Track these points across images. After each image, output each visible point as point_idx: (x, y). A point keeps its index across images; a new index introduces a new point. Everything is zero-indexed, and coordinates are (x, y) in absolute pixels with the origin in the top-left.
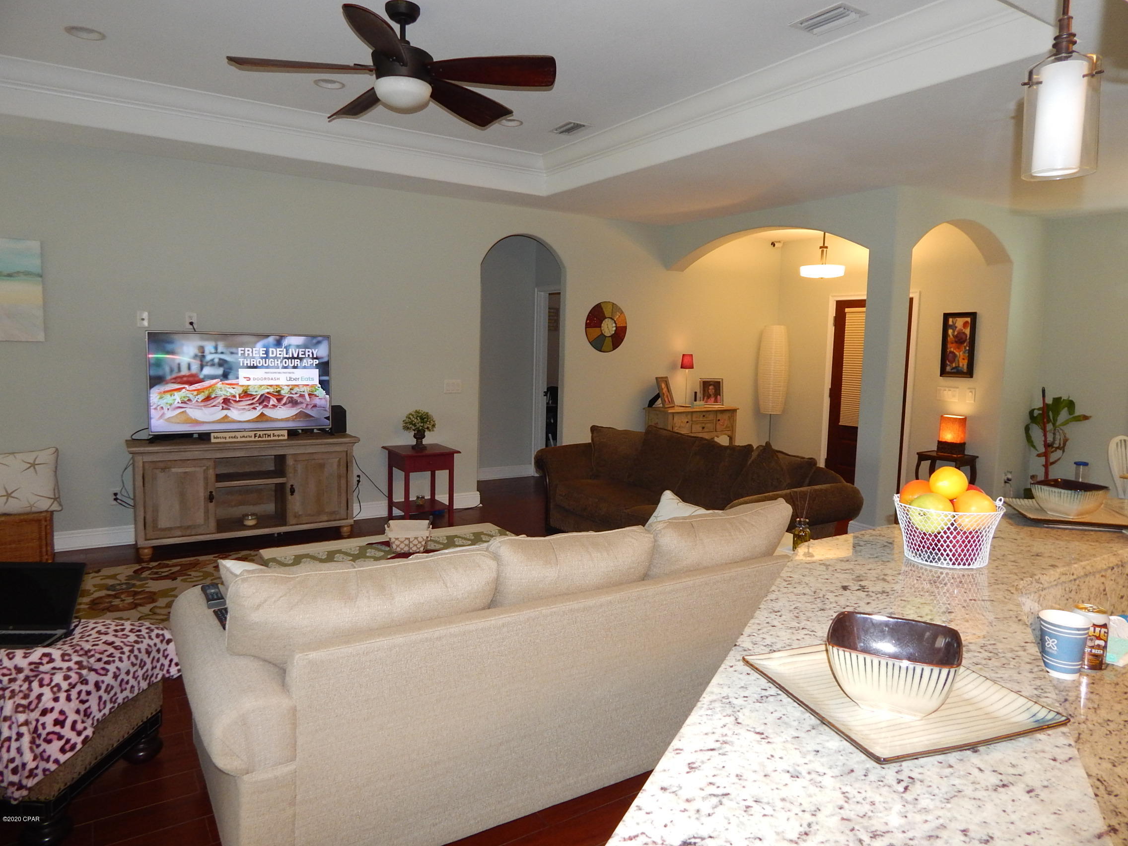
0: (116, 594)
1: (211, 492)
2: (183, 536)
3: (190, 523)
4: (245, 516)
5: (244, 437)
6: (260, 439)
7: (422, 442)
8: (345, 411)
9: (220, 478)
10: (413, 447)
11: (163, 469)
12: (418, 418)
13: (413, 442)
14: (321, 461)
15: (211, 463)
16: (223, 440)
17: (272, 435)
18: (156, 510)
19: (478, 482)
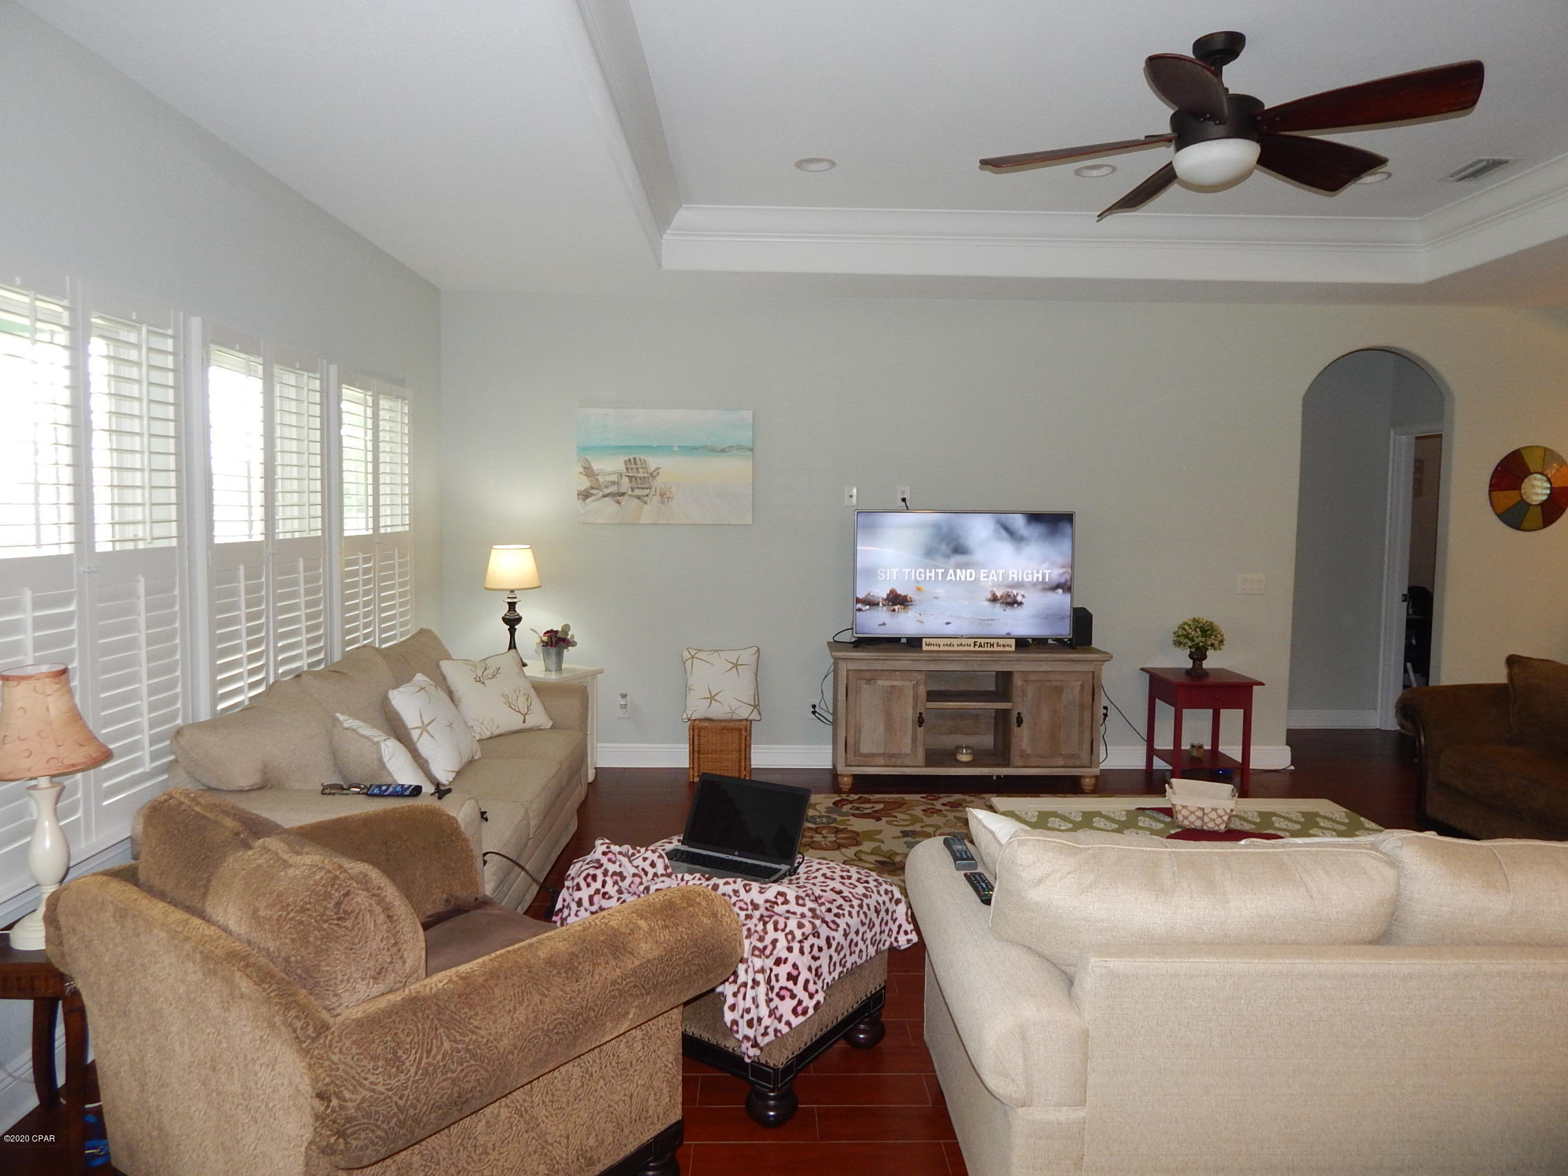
0: (817, 828)
1: (921, 714)
2: (886, 766)
3: (895, 751)
4: (958, 748)
5: (961, 645)
6: (981, 649)
7: (1201, 665)
8: (1092, 616)
9: (932, 696)
10: (1188, 672)
11: (869, 681)
12: (1198, 630)
13: (1189, 664)
14: (1058, 684)
15: (921, 677)
16: (936, 648)
17: (995, 645)
18: (858, 731)
19: (1288, 731)
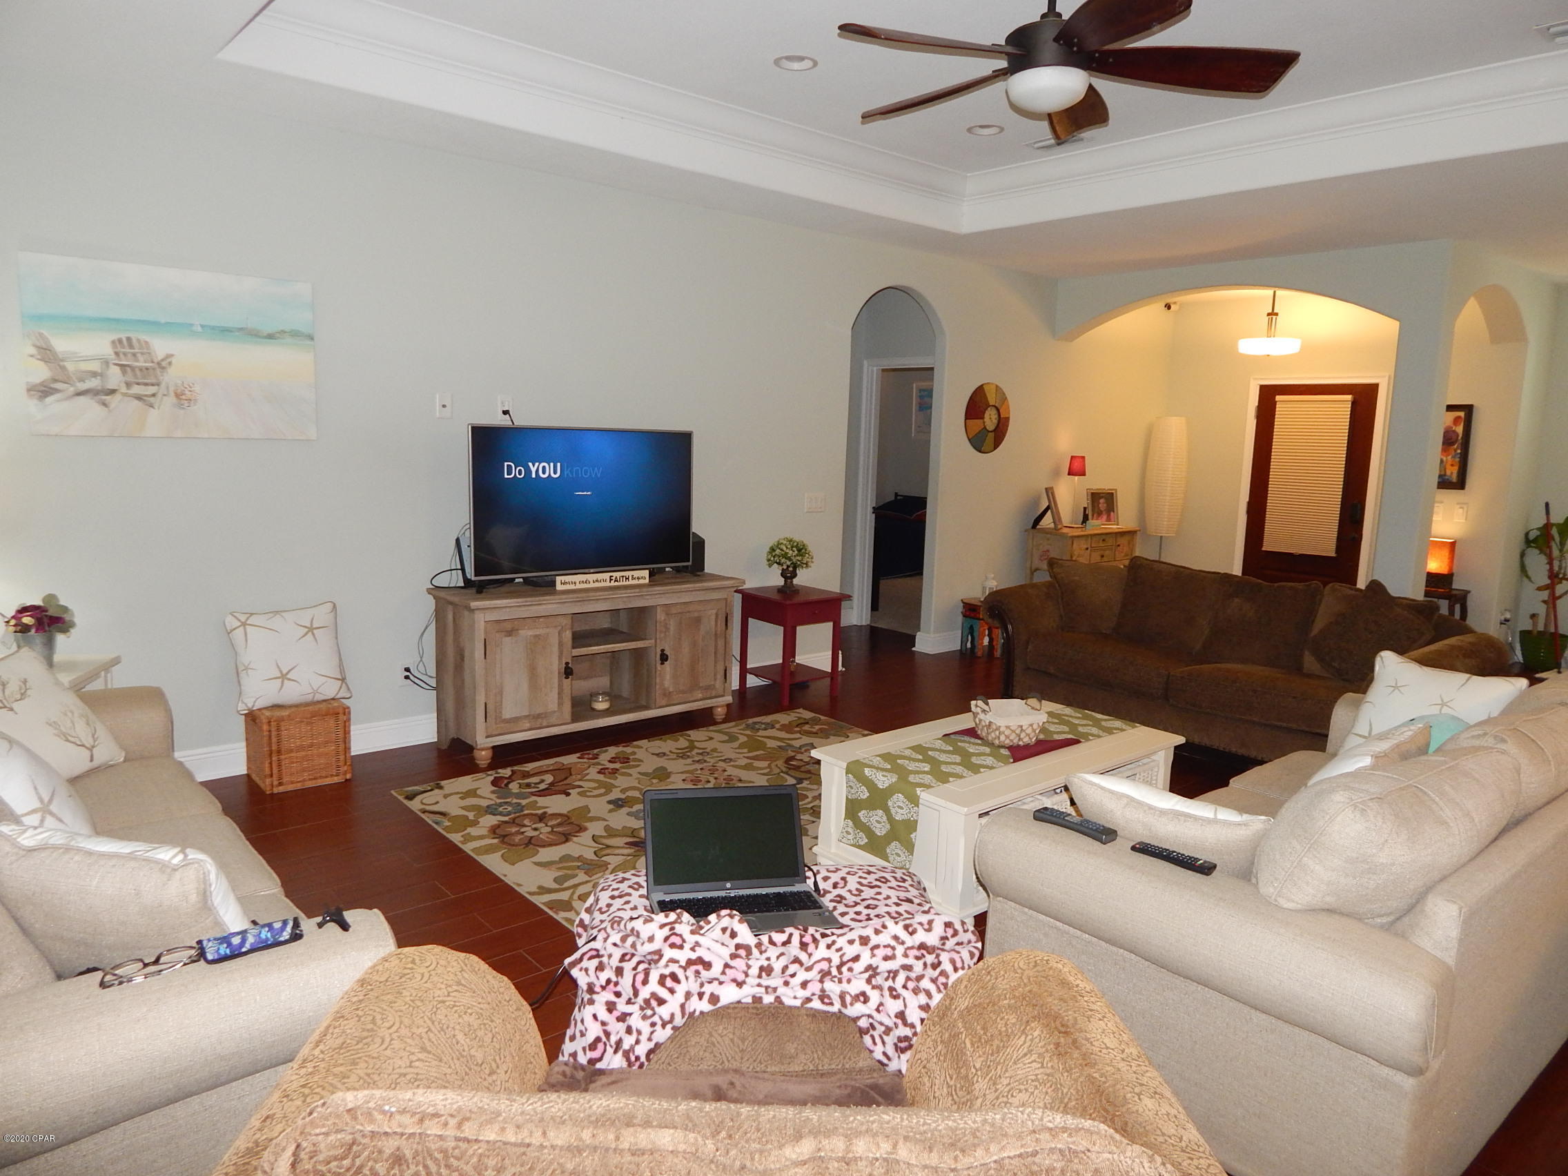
0: (514, 819)
1: (567, 664)
2: (530, 729)
3: (540, 710)
4: (593, 695)
5: (597, 580)
6: (616, 584)
7: (792, 582)
8: (704, 541)
9: (580, 639)
10: (780, 590)
11: (510, 633)
12: (794, 549)
13: (780, 582)
14: (696, 614)
15: (566, 622)
16: (572, 587)
17: (630, 578)
18: (501, 693)
